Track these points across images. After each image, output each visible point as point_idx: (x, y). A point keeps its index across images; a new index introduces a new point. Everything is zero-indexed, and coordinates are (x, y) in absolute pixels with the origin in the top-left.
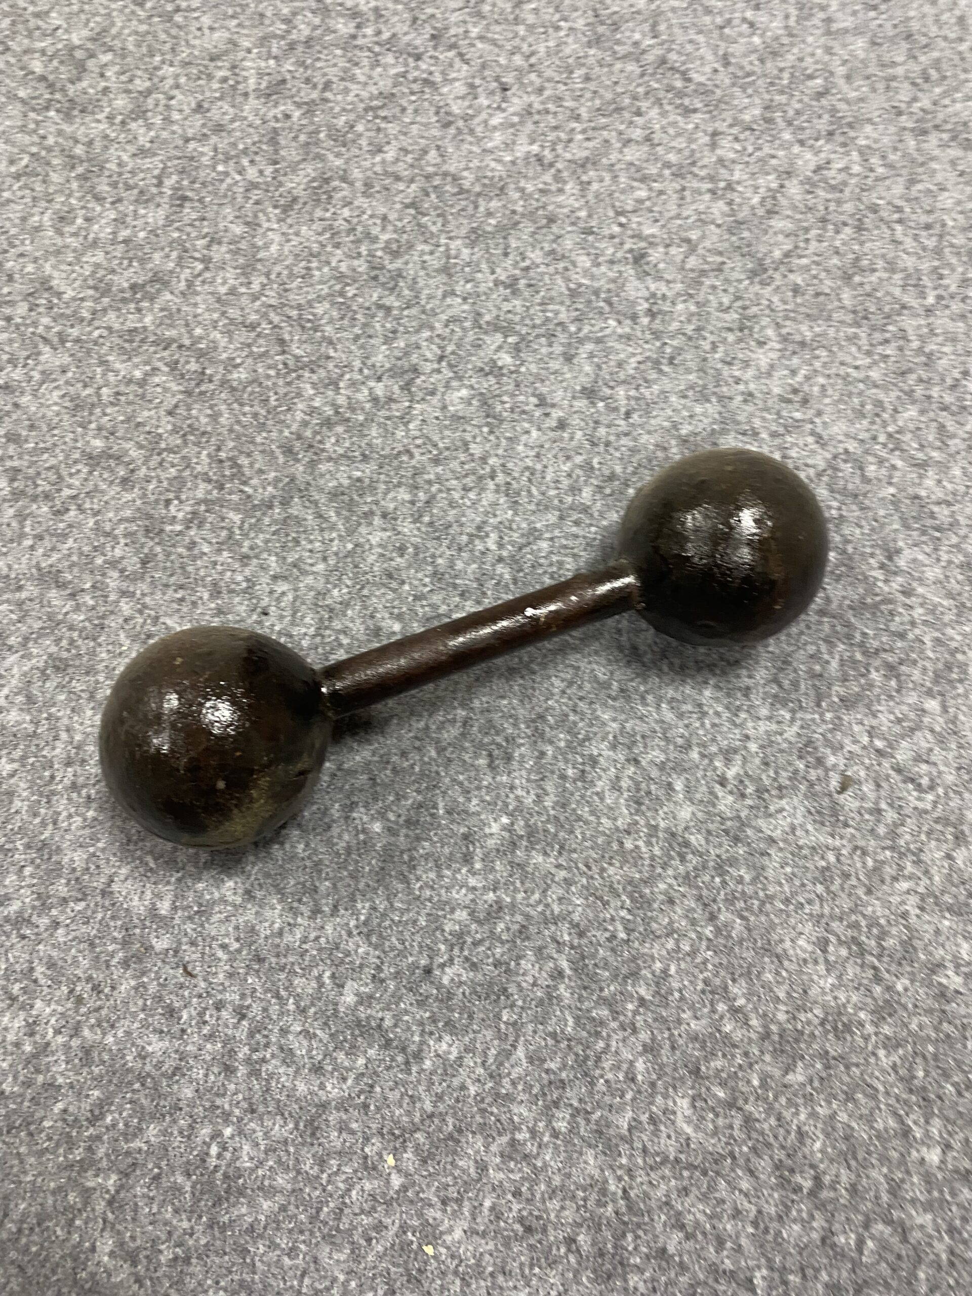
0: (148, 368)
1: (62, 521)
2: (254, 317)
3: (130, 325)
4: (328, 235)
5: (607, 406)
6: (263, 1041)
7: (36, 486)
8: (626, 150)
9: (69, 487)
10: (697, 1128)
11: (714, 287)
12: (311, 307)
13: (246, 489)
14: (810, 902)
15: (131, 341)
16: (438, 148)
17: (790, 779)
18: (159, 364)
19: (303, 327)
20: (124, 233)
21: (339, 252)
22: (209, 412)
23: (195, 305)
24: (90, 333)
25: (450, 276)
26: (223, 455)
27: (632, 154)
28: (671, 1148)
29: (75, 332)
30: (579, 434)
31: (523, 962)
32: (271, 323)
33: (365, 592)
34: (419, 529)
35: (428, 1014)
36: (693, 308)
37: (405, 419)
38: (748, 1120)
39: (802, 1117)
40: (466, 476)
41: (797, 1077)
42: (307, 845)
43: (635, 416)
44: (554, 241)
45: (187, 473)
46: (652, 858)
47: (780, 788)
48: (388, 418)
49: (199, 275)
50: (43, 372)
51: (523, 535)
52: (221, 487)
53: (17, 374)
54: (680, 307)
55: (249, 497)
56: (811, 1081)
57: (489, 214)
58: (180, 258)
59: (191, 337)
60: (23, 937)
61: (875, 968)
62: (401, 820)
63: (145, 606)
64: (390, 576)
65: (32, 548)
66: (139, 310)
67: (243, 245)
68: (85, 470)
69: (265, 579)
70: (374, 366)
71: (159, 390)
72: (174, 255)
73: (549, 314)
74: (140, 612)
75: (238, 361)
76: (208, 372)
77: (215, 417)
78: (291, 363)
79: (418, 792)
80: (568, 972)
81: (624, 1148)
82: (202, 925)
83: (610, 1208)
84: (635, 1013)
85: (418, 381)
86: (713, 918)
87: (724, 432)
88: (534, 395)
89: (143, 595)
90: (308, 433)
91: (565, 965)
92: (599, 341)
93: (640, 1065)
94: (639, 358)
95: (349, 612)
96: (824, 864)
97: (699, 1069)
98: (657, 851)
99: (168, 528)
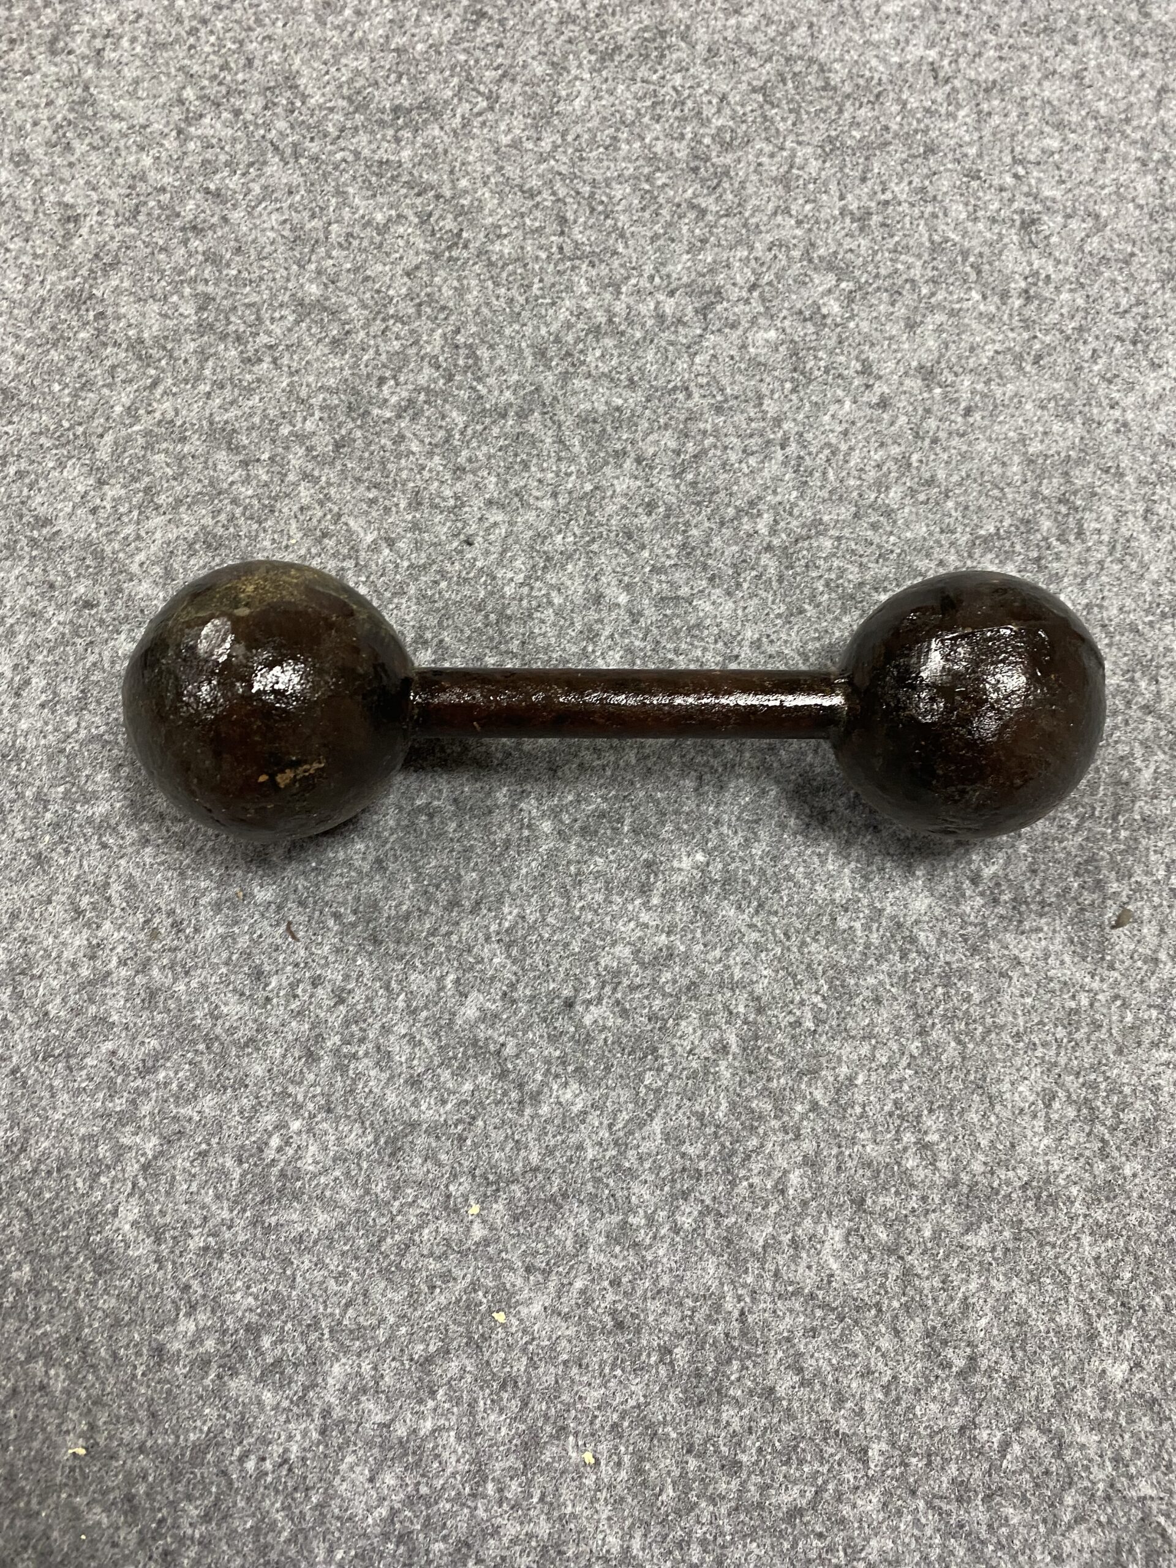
0: (393, 212)
1: (250, 372)
2: (535, 183)
3: (381, 155)
4: (648, 103)
5: (945, 395)
6: (358, 1034)
7: (229, 323)
8: (1046, 84)
9: (269, 333)
10: (845, 1266)
11: (1114, 282)
12: (608, 185)
13: (479, 387)
14: (1045, 1044)
15: (380, 176)
16: (811, 26)
17: (1058, 896)
18: (409, 213)
19: (593, 210)
20: (398, 41)
21: (658, 127)
22: (455, 283)
23: (467, 150)
24: (331, 153)
25: (788, 188)
26: (461, 339)
27: (1052, 90)
28: (809, 1280)
29: (314, 148)
30: (903, 420)
31: (683, 1023)
32: (554, 194)
33: (595, 547)
34: (677, 487)
35: (558, 1053)
36: (1080, 302)
37: (691, 349)
38: (908, 1273)
39: (973, 1286)
40: (751, 436)
41: (979, 1240)
42: (460, 825)
43: (977, 416)
44: (927, 177)
45: (412, 351)
46: (867, 946)
47: (1043, 903)
48: (672, 343)
49: (480, 114)
50: (265, 188)
51: (803, 525)
52: (450, 378)
53: (235, 183)
54: (1065, 296)
55: (481, 397)
56: (993, 1249)
57: (855, 124)
58: (461, 87)
59: (454, 187)
60: (104, 846)
61: (1103, 1140)
62: (576, 826)
63: (328, 497)
64: (629, 536)
65: (208, 395)
66: (398, 140)
67: (542, 90)
68: (291, 318)
69: (478, 502)
70: (669, 276)
71: (401, 242)
72: (456, 80)
73: (899, 266)
74: (321, 504)
75: (505, 231)
76: (465, 235)
77: (461, 292)
78: (568, 249)
79: (605, 799)
80: (734, 1048)
81: (753, 1265)
82: (317, 886)
83: (720, 1328)
84: (804, 1117)
85: (719, 308)
86: (923, 1032)
87: (1081, 462)
88: (857, 359)
89: (329, 484)
90: (570, 339)
91: (732, 1040)
92: (952, 313)
93: (794, 1178)
94: (997, 347)
95: (570, 567)
96: (1073, 1004)
97: (863, 1201)
98: (875, 938)
99: (376, 411)
